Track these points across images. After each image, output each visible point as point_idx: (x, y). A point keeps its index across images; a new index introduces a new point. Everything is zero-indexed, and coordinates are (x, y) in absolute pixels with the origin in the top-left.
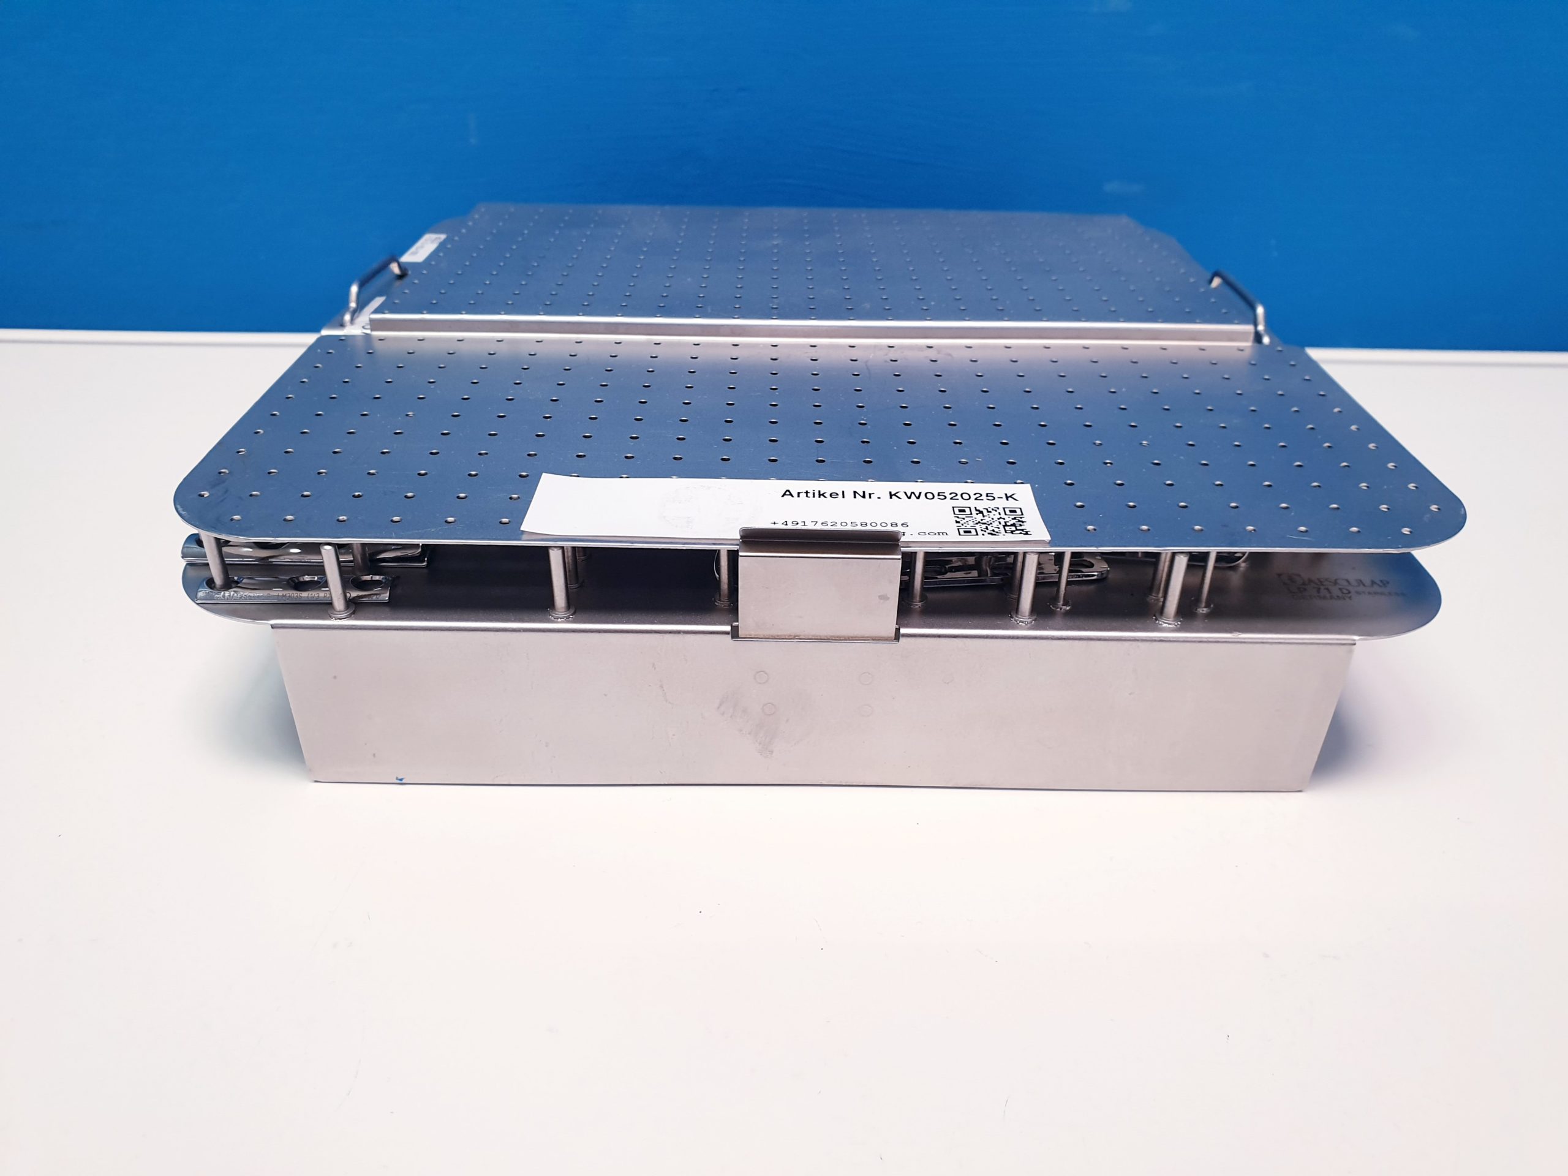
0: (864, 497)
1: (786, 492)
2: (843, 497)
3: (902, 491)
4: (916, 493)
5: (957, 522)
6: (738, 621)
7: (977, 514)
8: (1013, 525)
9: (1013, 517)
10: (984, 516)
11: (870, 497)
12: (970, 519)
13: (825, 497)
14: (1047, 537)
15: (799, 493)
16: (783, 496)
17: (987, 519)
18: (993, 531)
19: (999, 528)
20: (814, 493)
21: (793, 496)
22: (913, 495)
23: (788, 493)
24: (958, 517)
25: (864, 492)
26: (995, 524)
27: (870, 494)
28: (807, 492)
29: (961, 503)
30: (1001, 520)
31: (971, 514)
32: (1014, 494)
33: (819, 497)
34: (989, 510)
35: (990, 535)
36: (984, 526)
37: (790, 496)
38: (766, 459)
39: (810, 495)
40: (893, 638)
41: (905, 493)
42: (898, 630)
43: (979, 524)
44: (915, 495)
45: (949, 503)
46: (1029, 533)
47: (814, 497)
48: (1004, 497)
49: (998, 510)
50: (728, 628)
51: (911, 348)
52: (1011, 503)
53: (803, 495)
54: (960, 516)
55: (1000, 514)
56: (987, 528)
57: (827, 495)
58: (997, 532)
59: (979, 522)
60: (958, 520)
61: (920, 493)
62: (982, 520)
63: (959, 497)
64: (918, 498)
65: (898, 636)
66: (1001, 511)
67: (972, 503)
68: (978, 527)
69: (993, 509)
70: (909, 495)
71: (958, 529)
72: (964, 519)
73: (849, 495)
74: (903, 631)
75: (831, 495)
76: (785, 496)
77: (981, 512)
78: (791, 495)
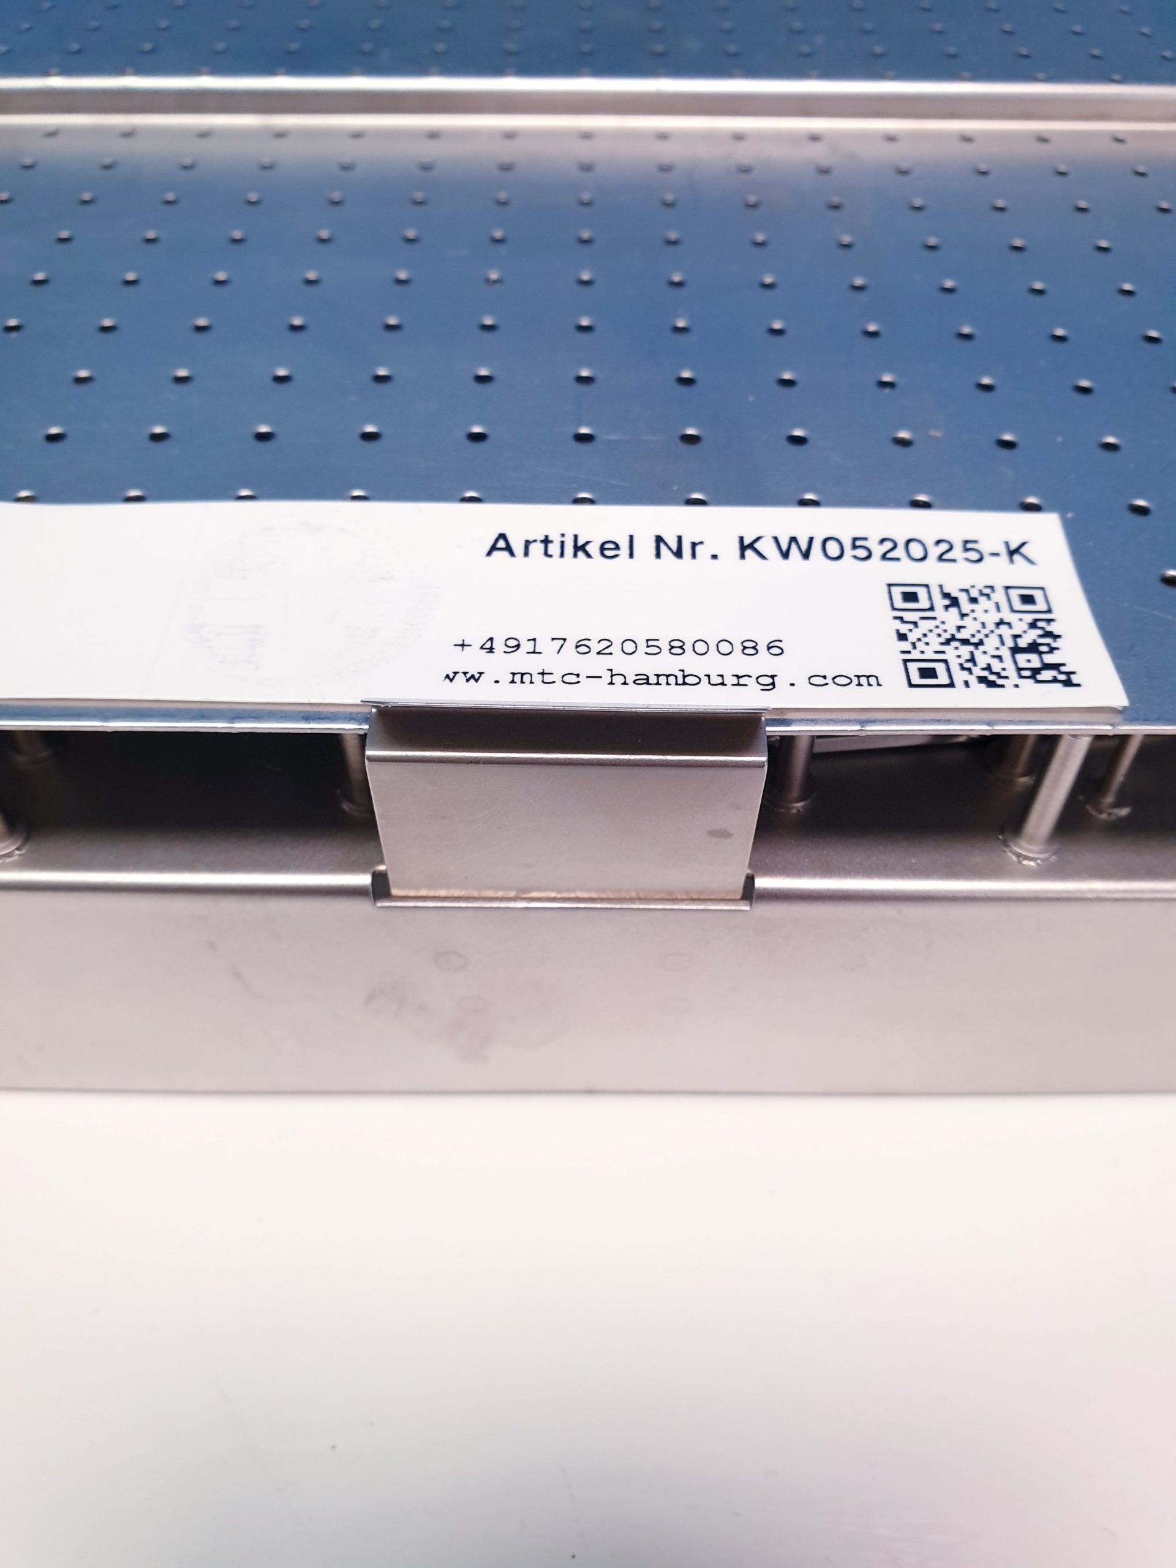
0: (679, 554)
1: (497, 540)
2: (631, 555)
3: (768, 533)
4: (799, 540)
5: (902, 637)
6: (382, 862)
7: (947, 607)
8: (1033, 648)
9: (1029, 618)
10: (963, 615)
11: (694, 556)
12: (931, 624)
13: (588, 555)
14: (1119, 698)
15: (527, 543)
16: (489, 554)
17: (971, 629)
18: (988, 668)
19: (1000, 658)
20: (562, 543)
21: (512, 554)
22: (794, 546)
23: (501, 544)
24: (901, 618)
25: (680, 538)
26: (991, 643)
27: (694, 545)
28: (546, 541)
29: (906, 572)
30: (1003, 629)
31: (932, 609)
32: (1023, 544)
33: (575, 555)
34: (974, 593)
35: (983, 686)
36: (965, 651)
37: (506, 554)
38: (461, 435)
39: (554, 549)
40: (739, 896)
41: (776, 539)
42: (750, 880)
43: (954, 644)
44: (799, 548)
45: (880, 572)
46: (1075, 679)
47: (562, 555)
48: (1003, 550)
49: (993, 595)
50: (364, 880)
51: (779, 137)
52: (1020, 574)
53: (537, 549)
54: (907, 616)
55: (998, 607)
56: (972, 660)
57: (593, 549)
58: (998, 674)
59: (953, 638)
60: (904, 629)
61: (811, 540)
62: (959, 628)
63: (899, 552)
64: (806, 555)
65: (749, 893)
66: (999, 596)
67: (932, 573)
68: (950, 652)
69: (982, 594)
70: (784, 547)
71: (905, 661)
72: (915, 624)
73: (645, 546)
74: (762, 883)
75: (602, 549)
76: (495, 553)
77: (955, 602)
78: (509, 549)
